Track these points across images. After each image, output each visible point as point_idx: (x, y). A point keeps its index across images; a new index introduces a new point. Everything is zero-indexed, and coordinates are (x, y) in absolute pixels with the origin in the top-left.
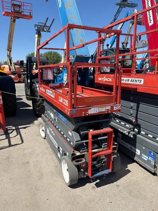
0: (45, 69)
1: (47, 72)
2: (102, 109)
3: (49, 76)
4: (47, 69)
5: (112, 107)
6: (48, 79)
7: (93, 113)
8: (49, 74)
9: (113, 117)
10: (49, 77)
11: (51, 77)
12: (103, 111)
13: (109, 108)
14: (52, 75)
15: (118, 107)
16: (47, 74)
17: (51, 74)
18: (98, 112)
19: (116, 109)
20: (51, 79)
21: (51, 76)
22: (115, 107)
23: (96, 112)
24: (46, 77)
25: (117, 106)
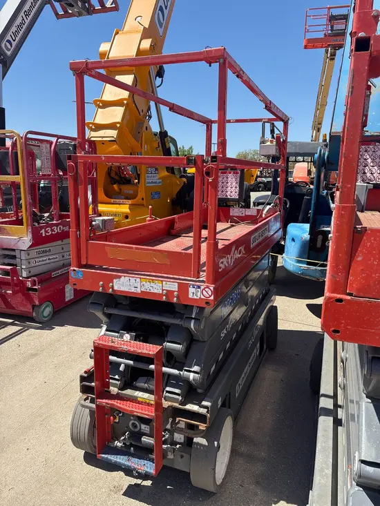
0: (222, 173)
1: (225, 179)
2: (152, 284)
3: (229, 188)
4: (225, 173)
5: (183, 288)
6: (227, 196)
7: (127, 290)
8: (230, 184)
9: (194, 318)
10: (229, 193)
11: (234, 193)
12: (156, 291)
13: (173, 286)
14: (236, 187)
15: (204, 292)
16: (225, 184)
17: (234, 184)
18: (139, 291)
19: (195, 297)
20: (233, 197)
21: (234, 188)
22: (191, 290)
23: (133, 290)
24: (222, 192)
25: (199, 287)
